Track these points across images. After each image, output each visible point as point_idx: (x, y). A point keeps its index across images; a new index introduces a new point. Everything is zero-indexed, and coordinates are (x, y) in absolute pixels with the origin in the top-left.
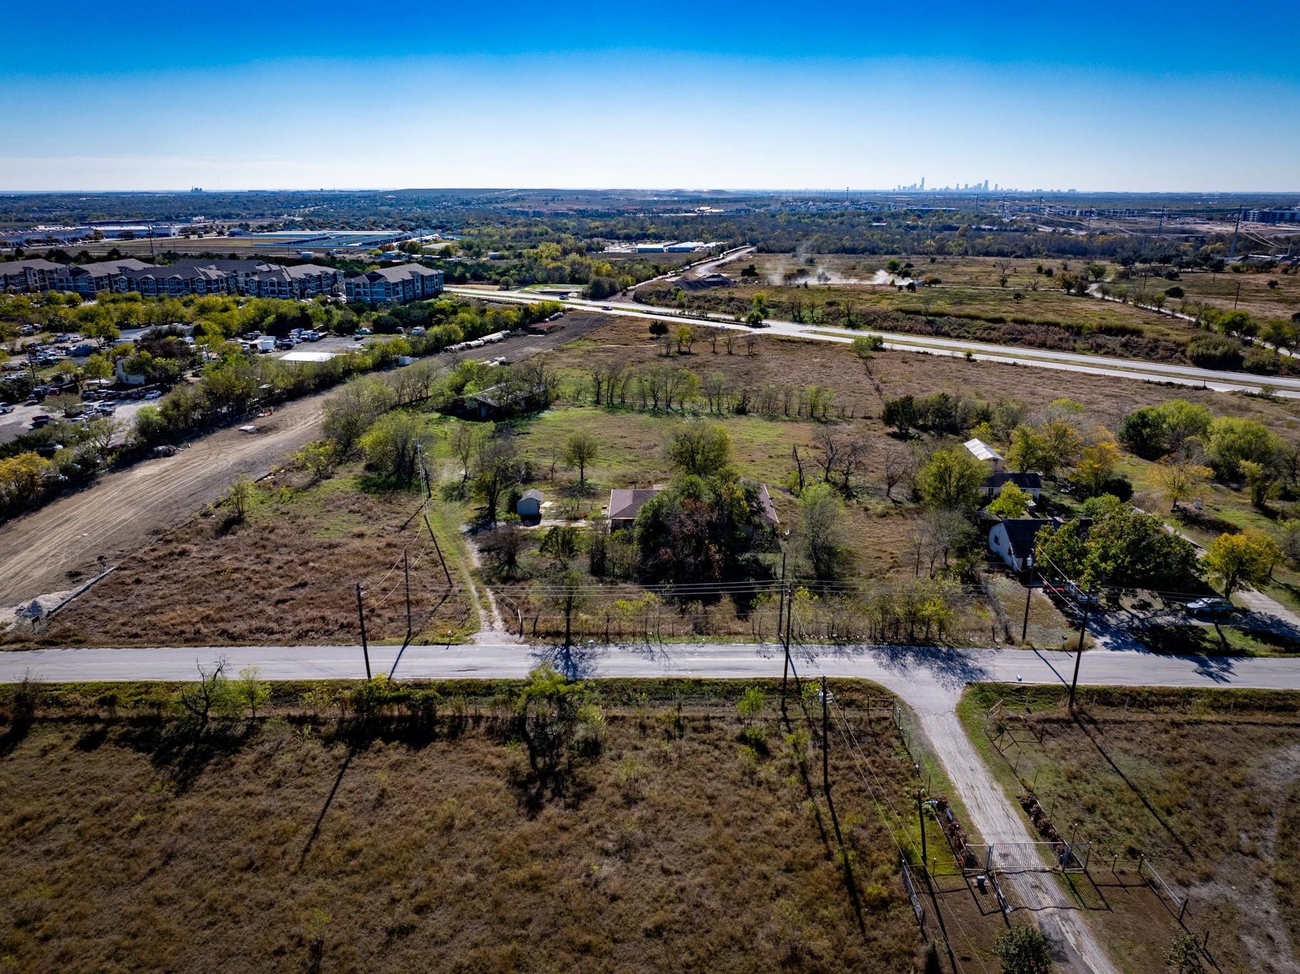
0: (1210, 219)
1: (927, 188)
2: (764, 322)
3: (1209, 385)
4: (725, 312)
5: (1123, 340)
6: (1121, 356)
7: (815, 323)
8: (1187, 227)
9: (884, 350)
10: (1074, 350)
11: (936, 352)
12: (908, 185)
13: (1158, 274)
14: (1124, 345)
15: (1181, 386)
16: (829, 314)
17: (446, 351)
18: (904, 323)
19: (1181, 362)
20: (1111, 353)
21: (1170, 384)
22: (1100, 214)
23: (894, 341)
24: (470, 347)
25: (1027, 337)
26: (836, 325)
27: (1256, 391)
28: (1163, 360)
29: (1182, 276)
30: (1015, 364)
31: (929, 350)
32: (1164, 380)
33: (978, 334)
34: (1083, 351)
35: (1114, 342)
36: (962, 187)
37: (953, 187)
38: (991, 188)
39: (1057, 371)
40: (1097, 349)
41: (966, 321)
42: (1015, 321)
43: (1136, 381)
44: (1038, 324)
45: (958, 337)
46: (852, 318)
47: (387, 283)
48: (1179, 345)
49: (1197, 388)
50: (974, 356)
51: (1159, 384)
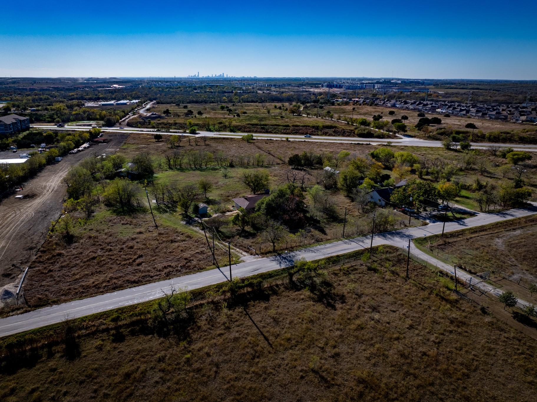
0: (312, 87)
1: (201, 76)
2: (197, 132)
3: (371, 143)
4: (175, 129)
5: (333, 130)
6: (334, 136)
7: (216, 131)
8: (307, 90)
9: (254, 139)
10: (318, 135)
11: (275, 139)
12: (193, 75)
13: (315, 107)
14: (334, 132)
15: (362, 144)
16: (221, 127)
17: (71, 153)
18: (253, 129)
19: (354, 136)
20: (330, 135)
21: (358, 144)
22: (275, 86)
23: (256, 136)
24: (79, 151)
25: (301, 131)
26: (226, 131)
27: (385, 144)
28: (348, 136)
29: (324, 108)
30: (305, 141)
31: (272, 139)
32: (356, 142)
33: (282, 131)
34: (321, 135)
35: (330, 131)
36: (214, 76)
37: (211, 76)
38: (225, 76)
39: (321, 142)
40: (326, 134)
41: (276, 127)
42: (293, 126)
43: (348, 144)
44: (302, 126)
45: (275, 133)
46: (231, 128)
47: (5, 124)
48: (352, 130)
49: (367, 144)
50: (289, 140)
51: (355, 144)
